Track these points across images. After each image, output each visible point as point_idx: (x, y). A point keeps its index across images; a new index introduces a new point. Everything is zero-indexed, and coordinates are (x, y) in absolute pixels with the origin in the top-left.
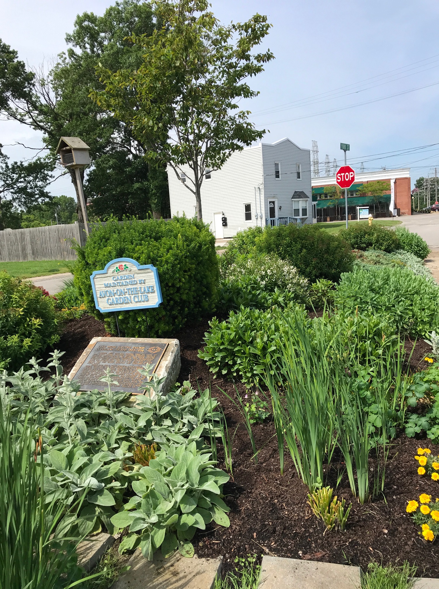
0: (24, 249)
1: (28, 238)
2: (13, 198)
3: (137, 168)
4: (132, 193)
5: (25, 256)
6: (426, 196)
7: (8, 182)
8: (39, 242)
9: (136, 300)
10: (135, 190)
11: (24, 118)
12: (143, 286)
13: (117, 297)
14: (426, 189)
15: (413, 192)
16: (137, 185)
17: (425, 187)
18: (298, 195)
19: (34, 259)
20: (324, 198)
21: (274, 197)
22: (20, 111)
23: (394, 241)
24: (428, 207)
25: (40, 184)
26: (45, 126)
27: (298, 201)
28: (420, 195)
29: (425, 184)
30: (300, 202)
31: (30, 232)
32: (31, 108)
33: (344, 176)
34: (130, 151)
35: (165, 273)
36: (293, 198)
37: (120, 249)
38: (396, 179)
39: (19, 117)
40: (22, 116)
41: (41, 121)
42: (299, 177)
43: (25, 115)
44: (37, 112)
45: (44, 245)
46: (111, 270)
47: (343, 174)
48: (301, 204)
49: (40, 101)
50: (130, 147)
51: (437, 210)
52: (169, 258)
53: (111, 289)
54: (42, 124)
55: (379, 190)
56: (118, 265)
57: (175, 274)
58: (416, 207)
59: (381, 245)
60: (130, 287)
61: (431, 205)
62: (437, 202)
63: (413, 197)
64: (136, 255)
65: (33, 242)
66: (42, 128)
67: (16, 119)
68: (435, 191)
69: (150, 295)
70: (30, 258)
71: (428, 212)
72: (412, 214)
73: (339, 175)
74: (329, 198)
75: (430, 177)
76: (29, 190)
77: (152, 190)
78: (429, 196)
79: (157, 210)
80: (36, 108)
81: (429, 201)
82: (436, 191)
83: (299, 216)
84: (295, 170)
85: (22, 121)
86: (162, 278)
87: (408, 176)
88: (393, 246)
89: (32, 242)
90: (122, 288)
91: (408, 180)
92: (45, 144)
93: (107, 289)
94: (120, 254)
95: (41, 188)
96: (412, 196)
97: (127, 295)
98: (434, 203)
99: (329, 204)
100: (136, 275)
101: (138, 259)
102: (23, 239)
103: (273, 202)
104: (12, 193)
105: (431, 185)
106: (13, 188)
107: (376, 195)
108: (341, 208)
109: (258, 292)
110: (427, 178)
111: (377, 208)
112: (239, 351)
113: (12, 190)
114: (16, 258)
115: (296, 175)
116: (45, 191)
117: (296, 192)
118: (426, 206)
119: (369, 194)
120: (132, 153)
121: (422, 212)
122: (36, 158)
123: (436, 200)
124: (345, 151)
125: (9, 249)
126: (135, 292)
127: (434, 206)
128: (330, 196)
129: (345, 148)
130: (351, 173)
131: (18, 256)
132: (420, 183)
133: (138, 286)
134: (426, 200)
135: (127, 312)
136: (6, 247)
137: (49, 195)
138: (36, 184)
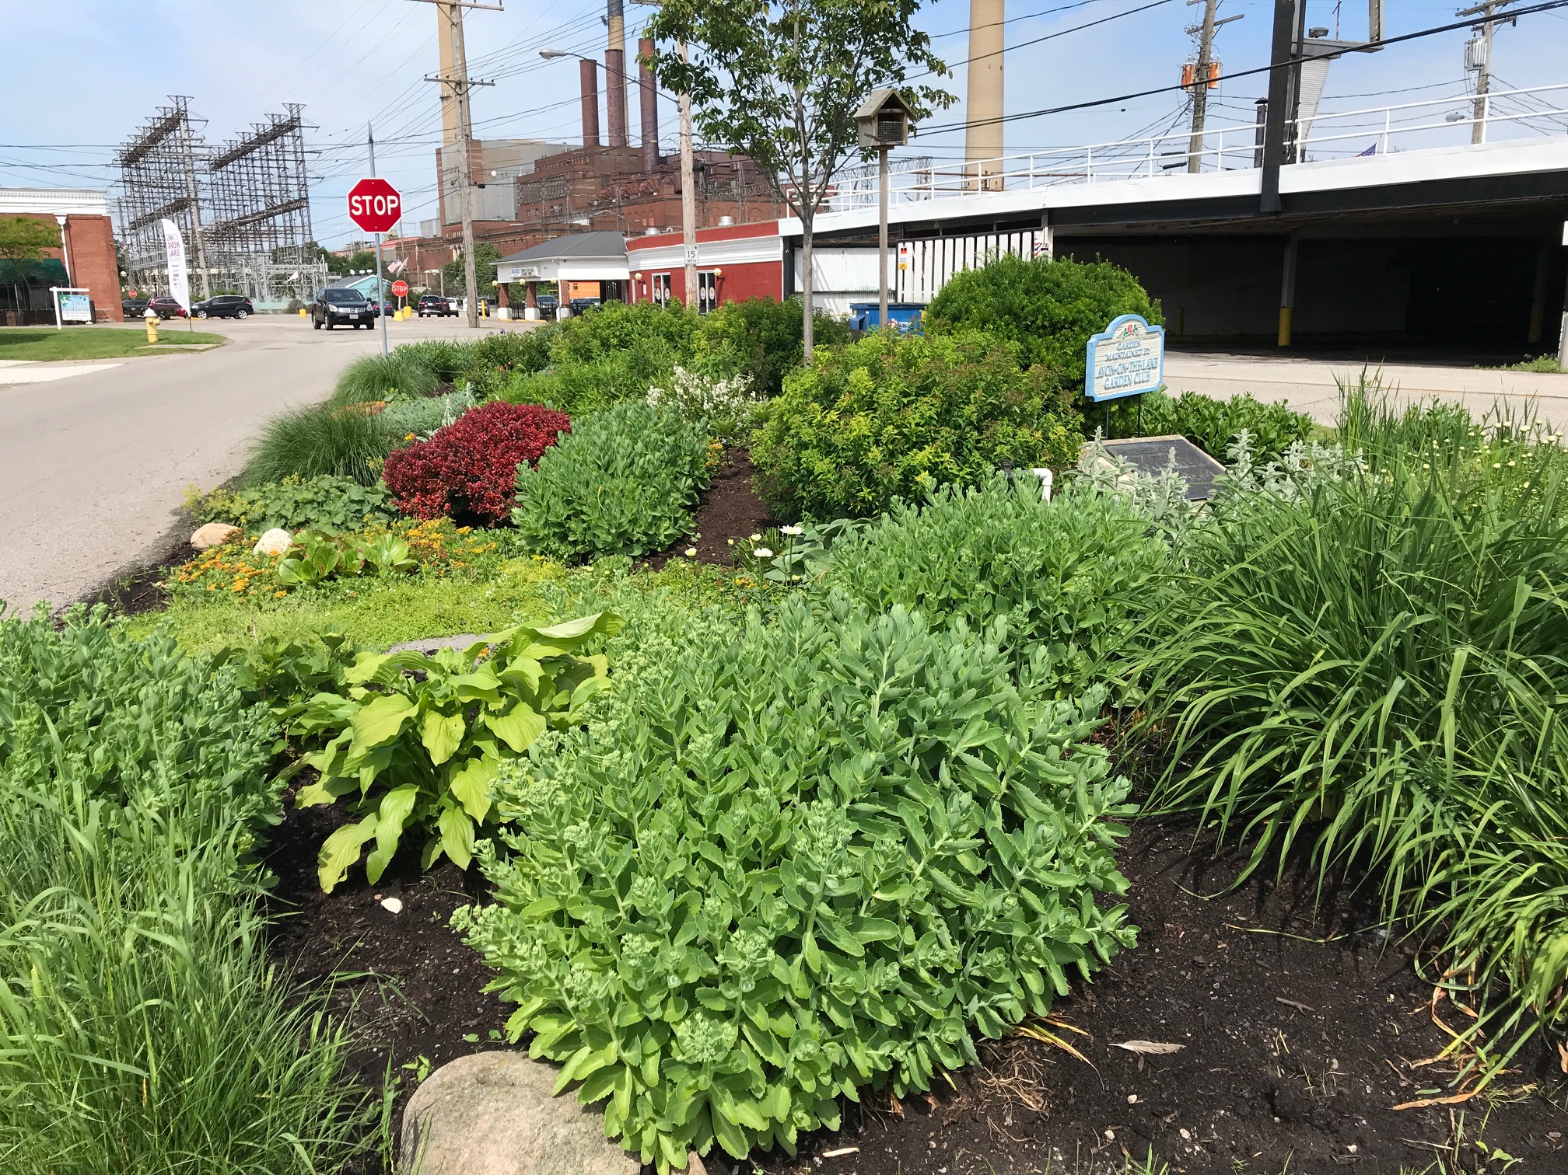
9: (1137, 379)
13: (1116, 375)
33: (372, 202)
38: (68, 218)
46: (1117, 334)
47: (367, 198)
53: (1113, 364)
55: (28, 242)
60: (1133, 359)
69: (1151, 372)
73: (356, 198)
87: (102, 212)
90: (1125, 362)
91: (104, 222)
93: (1108, 363)
97: (1128, 373)
100: (1142, 341)
107: (19, 257)
126: (1138, 368)
133: (1142, 358)
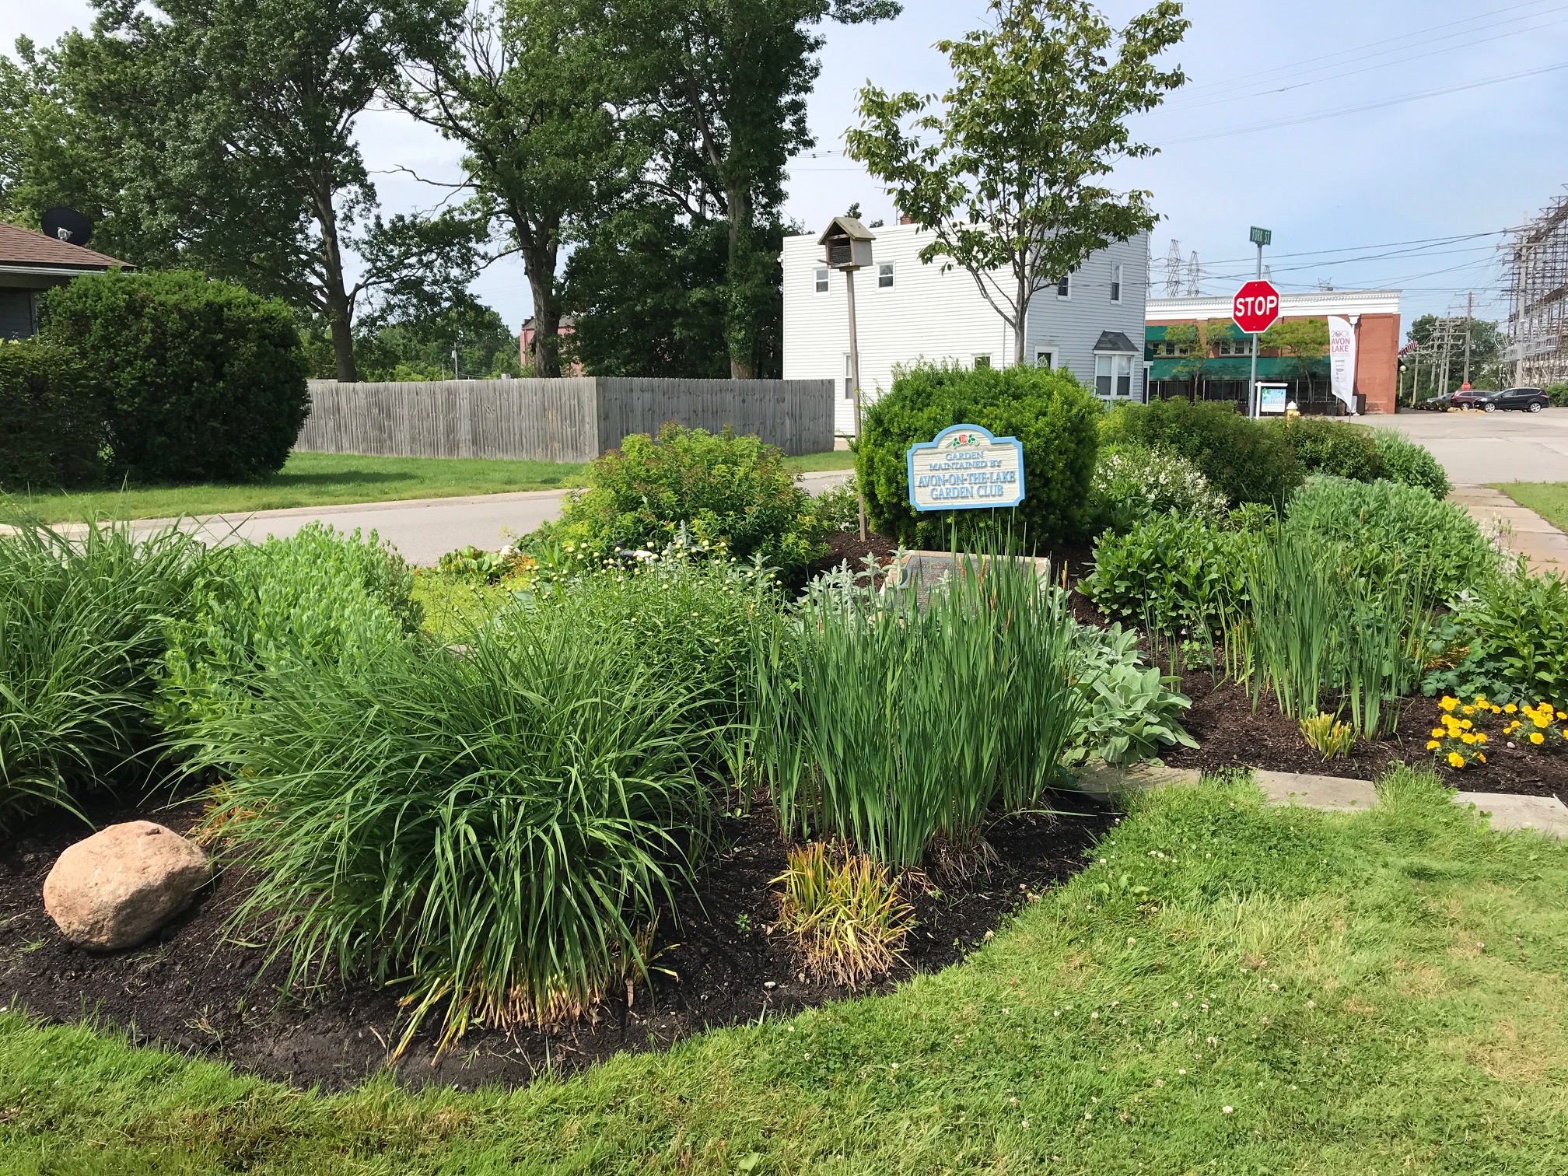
0: (451, 429)
1: (464, 404)
2: (389, 304)
3: (701, 249)
4: (685, 313)
5: (453, 447)
6: (1438, 366)
7: (379, 264)
8: (491, 416)
9: (982, 492)
10: (693, 305)
11: (425, 106)
12: (996, 470)
13: (948, 486)
14: (1440, 347)
15: (1404, 352)
16: (698, 294)
17: (1436, 343)
18: (1110, 341)
19: (476, 454)
20: (1164, 354)
21: (1050, 343)
22: (416, 88)
23: (1369, 459)
24: (1441, 397)
25: (455, 272)
26: (473, 130)
27: (1110, 357)
28: (1421, 362)
29: (1436, 334)
30: (1116, 361)
31: (472, 390)
32: (441, 84)
33: (1253, 303)
34: (685, 203)
35: (1033, 453)
36: (1096, 348)
37: (960, 410)
38: (1361, 317)
39: (411, 104)
40: (419, 101)
41: (463, 118)
42: (1116, 297)
43: (427, 101)
44: (455, 94)
45: (505, 425)
46: (944, 443)
47: (1250, 300)
48: (1116, 365)
49: (463, 67)
50: (687, 193)
51: (1465, 406)
52: (1042, 429)
53: (940, 473)
54: (464, 124)
55: (1314, 341)
56: (957, 435)
57: (1048, 455)
58: (1409, 395)
59: (1341, 464)
60: (973, 471)
61: (1451, 390)
62: (1466, 385)
63: (1403, 368)
64: (984, 421)
65: (476, 414)
66: (465, 133)
67: (403, 107)
68: (1463, 354)
69: (1006, 486)
70: (465, 452)
71: (1441, 407)
72: (1397, 412)
73: (1241, 300)
74: (1177, 354)
75: (1453, 315)
76: (427, 288)
77: (735, 307)
78: (1445, 367)
79: (742, 358)
80: (453, 82)
81: (1444, 382)
82: (1467, 354)
83: (1109, 394)
84: (1108, 281)
85: (417, 114)
86: (1028, 460)
87: (1393, 310)
88: (1368, 468)
89: (473, 415)
90: (960, 473)
91: (1394, 319)
92: (467, 174)
93: (934, 473)
94: (959, 418)
95: (458, 283)
96: (1400, 363)
97: (966, 485)
98: (1458, 387)
99: (1178, 370)
100: (986, 453)
101: (989, 427)
102: (450, 404)
103: (1048, 356)
104: (387, 291)
105: (1456, 338)
106: (392, 281)
107: (1304, 355)
108: (1208, 383)
109: (1145, 510)
110: (1445, 317)
111: (1304, 389)
112: (1155, 579)
113: (388, 285)
114: (428, 450)
115: (1108, 291)
116: (467, 292)
117: (1105, 334)
118: (1435, 393)
119: (1287, 352)
120: (689, 210)
121: (1422, 407)
122: (445, 208)
123: (1466, 380)
124: (1260, 246)
125: (412, 427)
126: (982, 481)
127: (1457, 394)
128: (1181, 351)
129: (1261, 237)
130: (1270, 298)
131: (434, 446)
132: (1423, 330)
133: (988, 470)
134: (1437, 375)
135: (961, 512)
136: (407, 422)
137: (478, 302)
138: (448, 275)
